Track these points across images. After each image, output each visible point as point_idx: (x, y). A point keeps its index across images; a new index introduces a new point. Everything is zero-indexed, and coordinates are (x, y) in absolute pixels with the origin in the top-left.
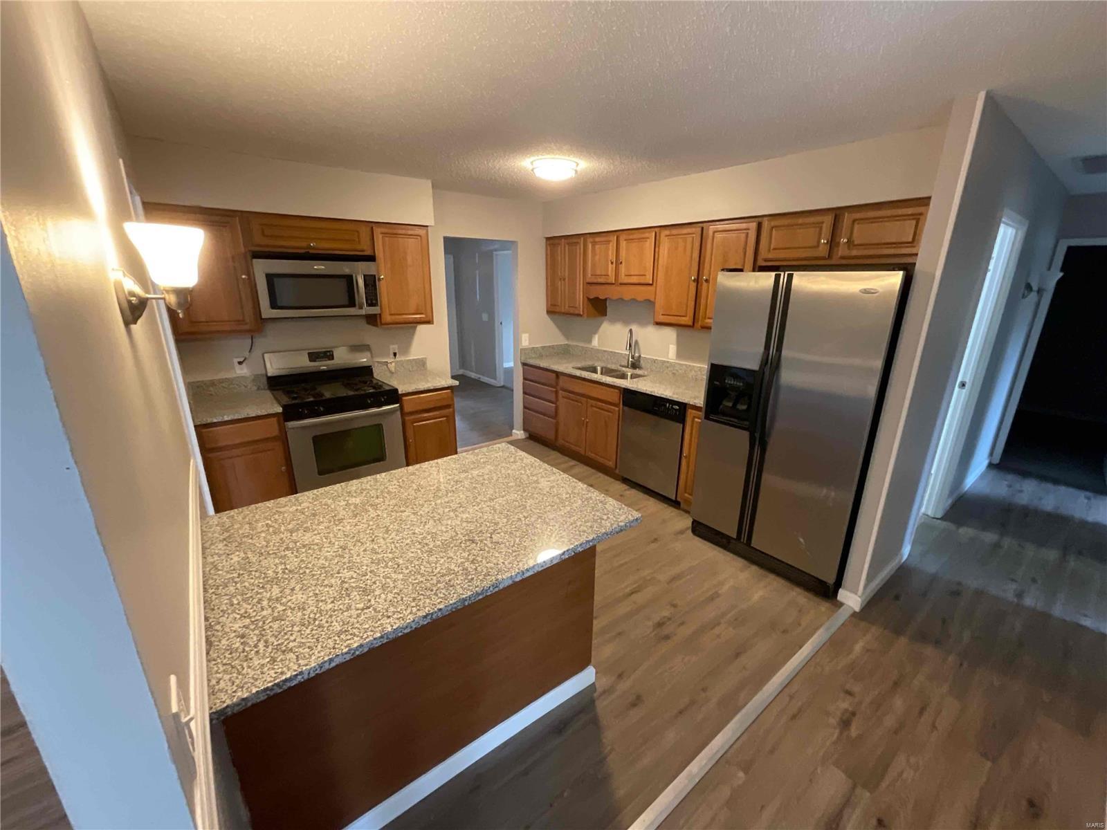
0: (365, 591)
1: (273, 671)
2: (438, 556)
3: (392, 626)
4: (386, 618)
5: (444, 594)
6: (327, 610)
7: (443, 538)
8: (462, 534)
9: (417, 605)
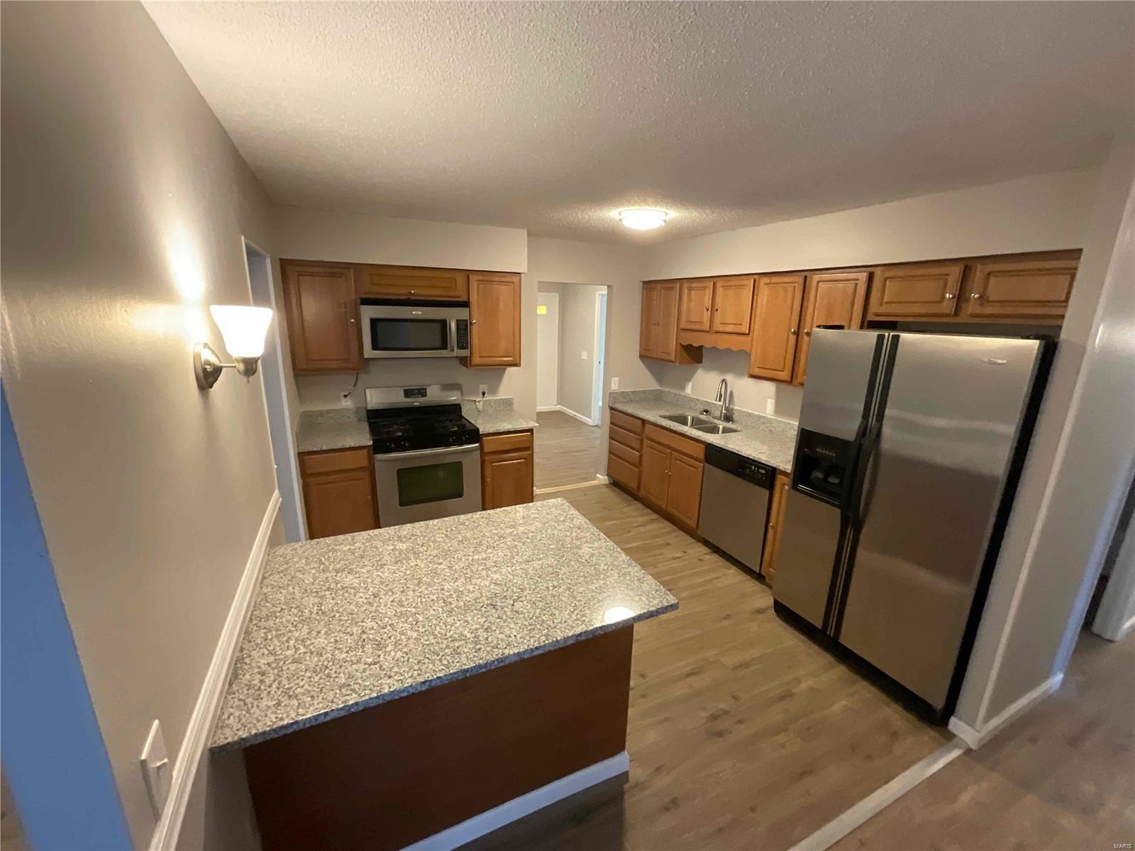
0: (379, 645)
1: (275, 716)
2: (456, 619)
3: (390, 687)
4: (387, 678)
5: (448, 661)
6: (339, 660)
7: (468, 599)
8: (486, 596)
9: (420, 669)
